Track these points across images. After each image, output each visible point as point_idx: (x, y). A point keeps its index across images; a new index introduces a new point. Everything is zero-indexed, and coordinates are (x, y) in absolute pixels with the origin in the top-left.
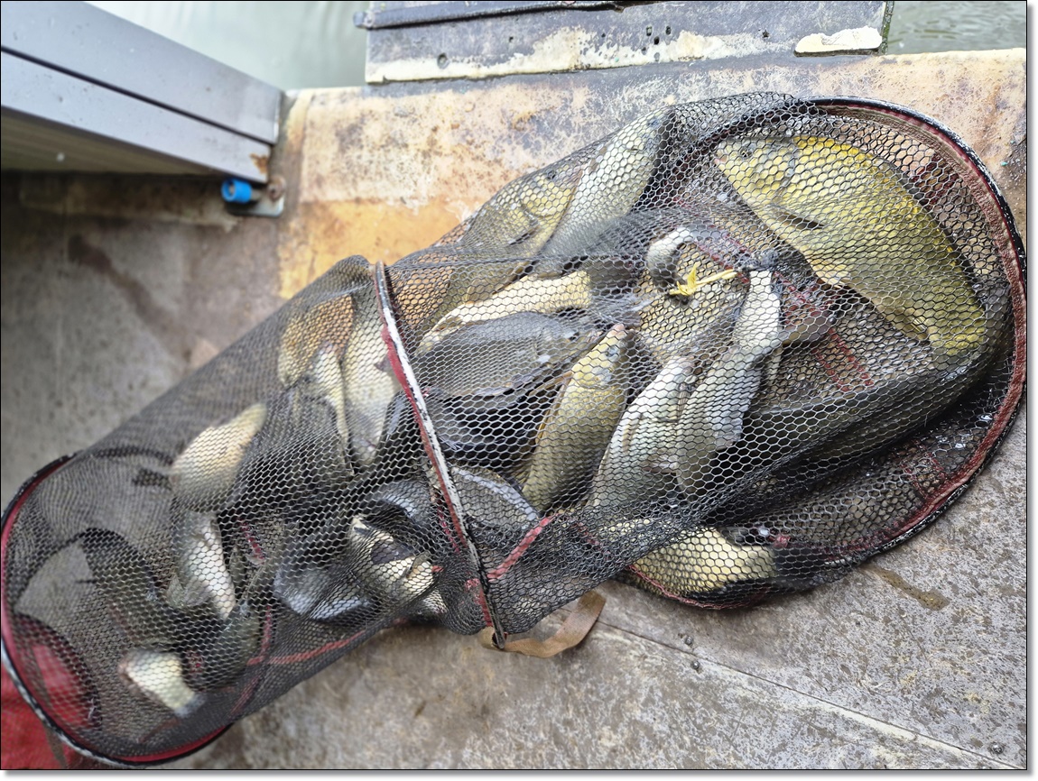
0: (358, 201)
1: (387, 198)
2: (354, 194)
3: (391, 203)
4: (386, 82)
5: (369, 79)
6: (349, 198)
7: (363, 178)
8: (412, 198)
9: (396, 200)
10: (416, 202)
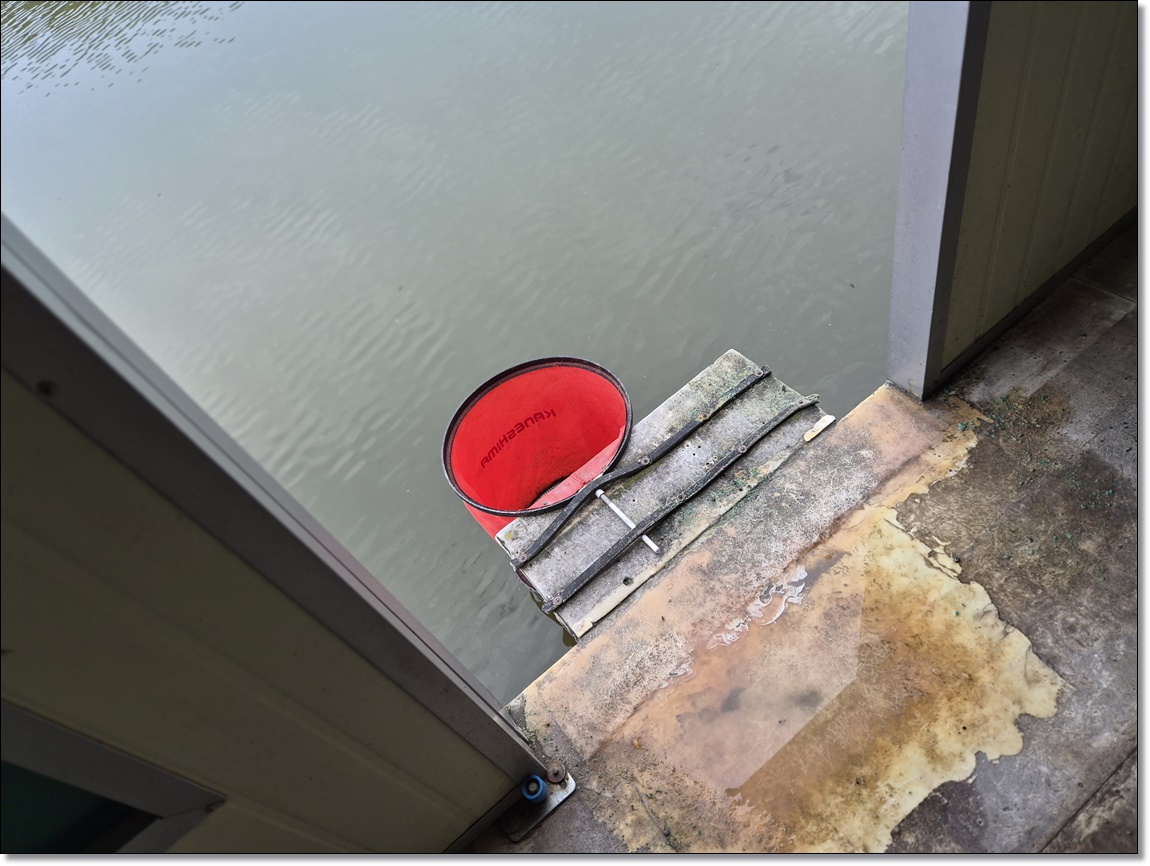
0: (636, 709)
1: (660, 685)
2: (629, 708)
3: (665, 684)
4: (595, 624)
5: (579, 634)
6: (629, 714)
7: (629, 691)
8: (678, 666)
9: (668, 680)
10: (684, 666)
